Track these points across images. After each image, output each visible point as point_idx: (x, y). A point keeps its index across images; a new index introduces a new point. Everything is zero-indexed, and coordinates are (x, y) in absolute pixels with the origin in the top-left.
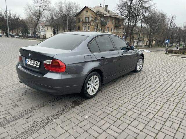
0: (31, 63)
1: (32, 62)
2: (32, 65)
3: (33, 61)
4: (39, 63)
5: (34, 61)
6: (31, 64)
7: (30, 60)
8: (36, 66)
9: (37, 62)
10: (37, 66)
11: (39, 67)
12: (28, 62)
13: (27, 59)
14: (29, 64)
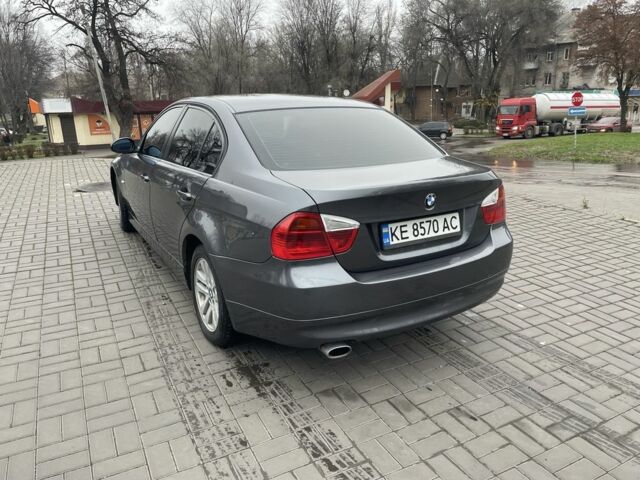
0: (421, 231)
1: (426, 225)
2: (426, 236)
3: (424, 220)
4: (457, 215)
5: (432, 219)
6: (420, 237)
7: (410, 224)
8: (447, 231)
9: (449, 217)
10: (452, 231)
11: (458, 229)
12: (404, 235)
13: (390, 226)
14: (412, 238)
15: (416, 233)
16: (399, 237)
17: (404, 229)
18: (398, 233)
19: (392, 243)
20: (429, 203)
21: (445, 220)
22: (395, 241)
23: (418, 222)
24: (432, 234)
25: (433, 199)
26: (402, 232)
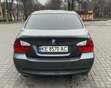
0: (52, 49)
1: (55, 48)
2: (54, 51)
3: (54, 46)
4: (67, 47)
5: (57, 47)
6: (52, 51)
7: (49, 47)
8: (62, 51)
10: (64, 51)
11: (67, 51)
12: (46, 50)
13: (42, 46)
14: (49, 51)
15: (50, 50)
16: (45, 50)
17: (46, 48)
18: (44, 49)
19: (42, 51)
20: (53, 42)
21: (62, 48)
22: (43, 51)
23: (51, 47)
24: (56, 51)
25: (54, 41)
26: (45, 49)
